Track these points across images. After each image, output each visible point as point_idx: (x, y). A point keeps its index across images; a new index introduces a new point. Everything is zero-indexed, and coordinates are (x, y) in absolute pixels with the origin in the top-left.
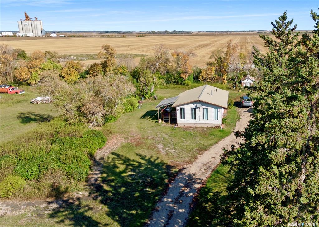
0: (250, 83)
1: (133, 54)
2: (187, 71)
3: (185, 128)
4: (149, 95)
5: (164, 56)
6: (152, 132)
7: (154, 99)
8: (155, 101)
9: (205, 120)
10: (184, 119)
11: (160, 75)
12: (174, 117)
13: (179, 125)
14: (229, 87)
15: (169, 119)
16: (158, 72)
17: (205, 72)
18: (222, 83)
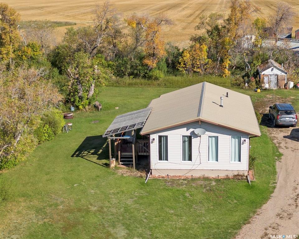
0: (276, 75)
1: (52, 20)
2: (155, 52)
3: (169, 180)
4: (85, 101)
5: (112, 24)
6: (98, 192)
7: (94, 109)
8: (96, 113)
9: (213, 161)
10: (167, 159)
11: (103, 61)
12: (142, 154)
13: (155, 174)
14: (235, 82)
15: (132, 158)
16: (100, 55)
17: (188, 55)
18: (221, 76)
